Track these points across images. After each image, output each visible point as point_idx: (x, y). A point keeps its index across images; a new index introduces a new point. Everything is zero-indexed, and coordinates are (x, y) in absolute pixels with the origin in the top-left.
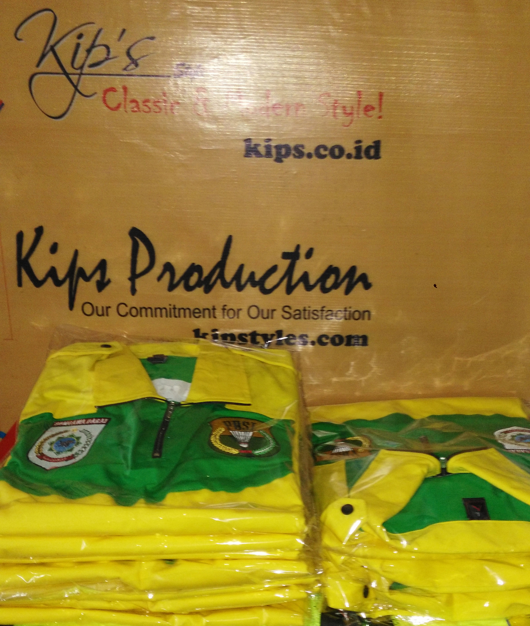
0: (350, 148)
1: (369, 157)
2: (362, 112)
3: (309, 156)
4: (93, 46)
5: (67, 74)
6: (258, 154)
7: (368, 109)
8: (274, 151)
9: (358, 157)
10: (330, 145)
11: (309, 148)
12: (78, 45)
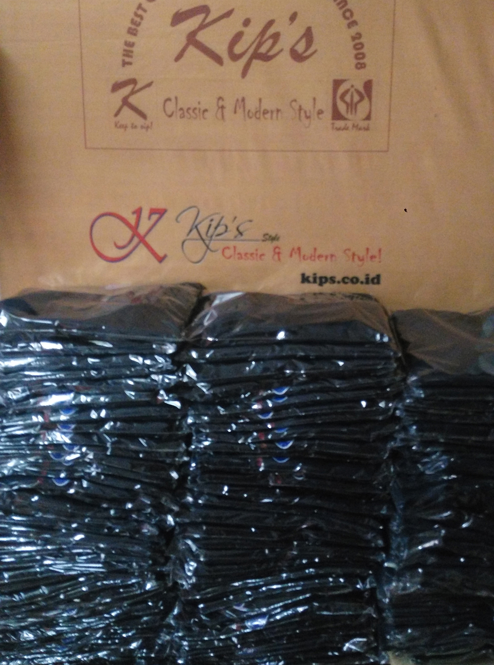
0: (362, 278)
1: (373, 283)
2: (369, 259)
3: (339, 282)
4: (218, 225)
5: (203, 240)
6: (309, 282)
7: (372, 257)
8: (318, 281)
9: (367, 282)
10: (351, 276)
11: (339, 278)
12: (210, 226)
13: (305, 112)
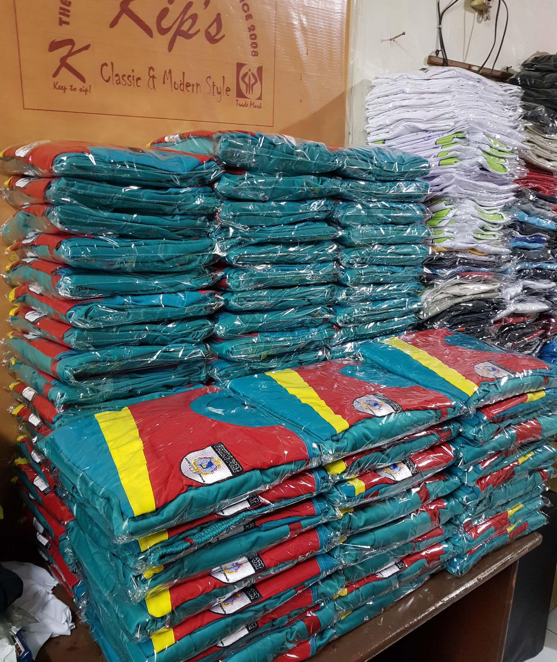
13: (217, 88)
